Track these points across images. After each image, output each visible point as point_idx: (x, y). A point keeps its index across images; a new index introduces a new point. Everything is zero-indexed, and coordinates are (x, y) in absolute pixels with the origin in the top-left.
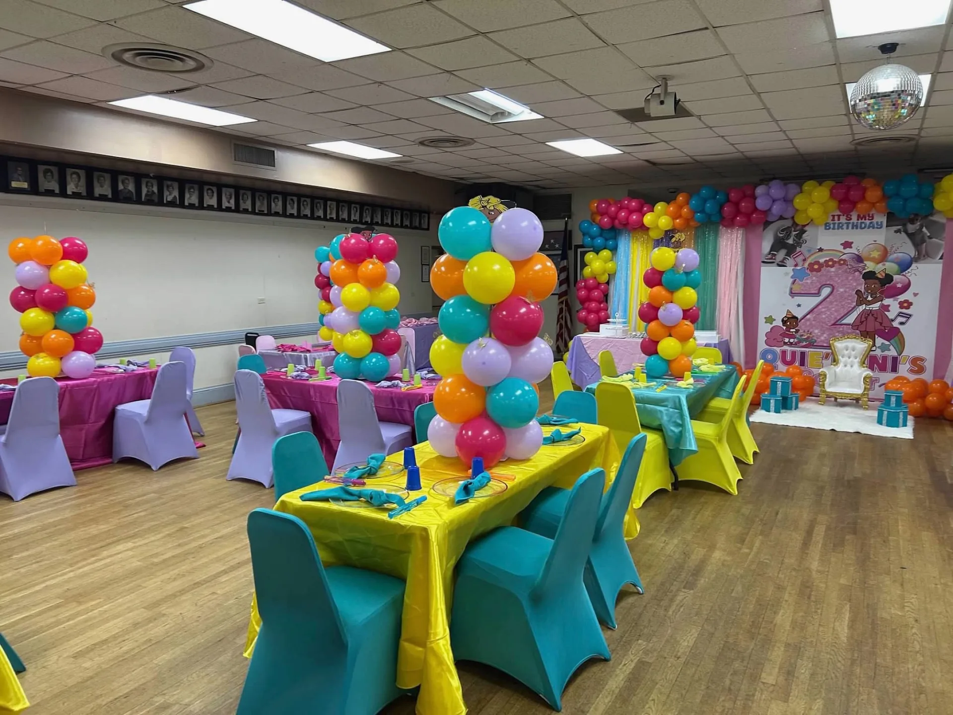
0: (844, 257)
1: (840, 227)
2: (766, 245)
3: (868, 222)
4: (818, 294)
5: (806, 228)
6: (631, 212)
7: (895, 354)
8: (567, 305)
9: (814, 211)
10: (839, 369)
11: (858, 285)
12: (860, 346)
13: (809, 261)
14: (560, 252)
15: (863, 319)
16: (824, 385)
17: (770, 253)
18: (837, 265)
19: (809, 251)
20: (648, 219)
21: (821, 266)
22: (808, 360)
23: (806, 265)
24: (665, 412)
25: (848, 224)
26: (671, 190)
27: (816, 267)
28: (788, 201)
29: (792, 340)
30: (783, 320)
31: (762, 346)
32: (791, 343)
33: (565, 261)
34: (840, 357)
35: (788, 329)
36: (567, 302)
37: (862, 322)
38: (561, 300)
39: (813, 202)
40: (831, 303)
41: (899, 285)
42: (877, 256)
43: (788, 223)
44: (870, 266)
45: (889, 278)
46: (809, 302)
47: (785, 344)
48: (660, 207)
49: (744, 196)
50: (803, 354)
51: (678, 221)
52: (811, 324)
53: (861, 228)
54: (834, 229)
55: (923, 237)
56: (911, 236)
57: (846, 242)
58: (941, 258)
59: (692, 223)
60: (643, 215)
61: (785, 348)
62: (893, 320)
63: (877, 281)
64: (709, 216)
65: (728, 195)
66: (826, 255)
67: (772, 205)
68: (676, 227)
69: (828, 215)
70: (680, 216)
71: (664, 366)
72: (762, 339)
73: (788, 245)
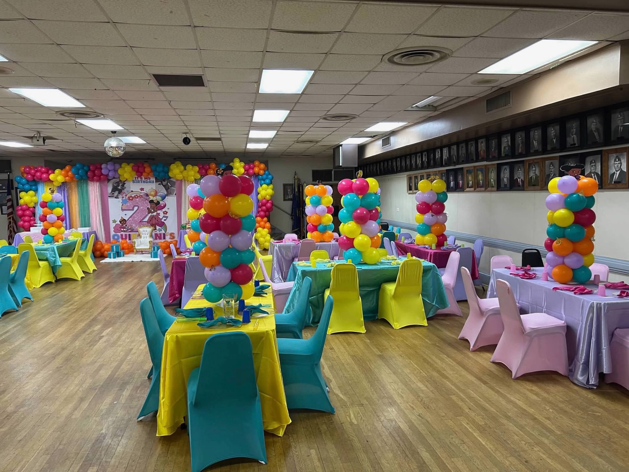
0: (141, 194)
1: (139, 182)
2: (110, 189)
3: (149, 180)
4: (133, 210)
5: (125, 182)
6: (42, 173)
7: (164, 232)
8: (13, 219)
9: (126, 176)
10: (142, 239)
11: (148, 205)
12: (149, 229)
14: (6, 191)
15: (151, 219)
16: (135, 246)
17: (111, 193)
18: (139, 197)
19: (128, 192)
20: (52, 177)
21: (133, 198)
22: (132, 237)
23: (127, 198)
24: (48, 253)
25: (141, 181)
26: (69, 161)
27: (131, 198)
28: (116, 171)
29: (124, 230)
30: (120, 221)
31: (112, 233)
32: (124, 231)
33: (10, 196)
34: (142, 235)
35: (123, 224)
36: (13, 218)
37: (150, 220)
38: (9, 217)
39: (126, 172)
40: (138, 213)
41: (162, 205)
42: (153, 194)
43: (118, 180)
44: (151, 198)
45: (158, 203)
46: (130, 213)
47: (122, 231)
48: (57, 171)
49: (97, 168)
50: (130, 235)
51: (67, 178)
52: (131, 222)
53: (146, 183)
54: (136, 183)
55: (168, 187)
56: (164, 186)
57: (141, 188)
58: (175, 195)
59: (74, 179)
60: (49, 175)
61: (122, 233)
62: (162, 219)
63: (154, 204)
64: (82, 176)
65: (89, 167)
66: (134, 194)
67: (109, 173)
68: (67, 181)
69: (133, 177)
70: (68, 176)
71: (51, 239)
72: (112, 230)
73: (119, 189)
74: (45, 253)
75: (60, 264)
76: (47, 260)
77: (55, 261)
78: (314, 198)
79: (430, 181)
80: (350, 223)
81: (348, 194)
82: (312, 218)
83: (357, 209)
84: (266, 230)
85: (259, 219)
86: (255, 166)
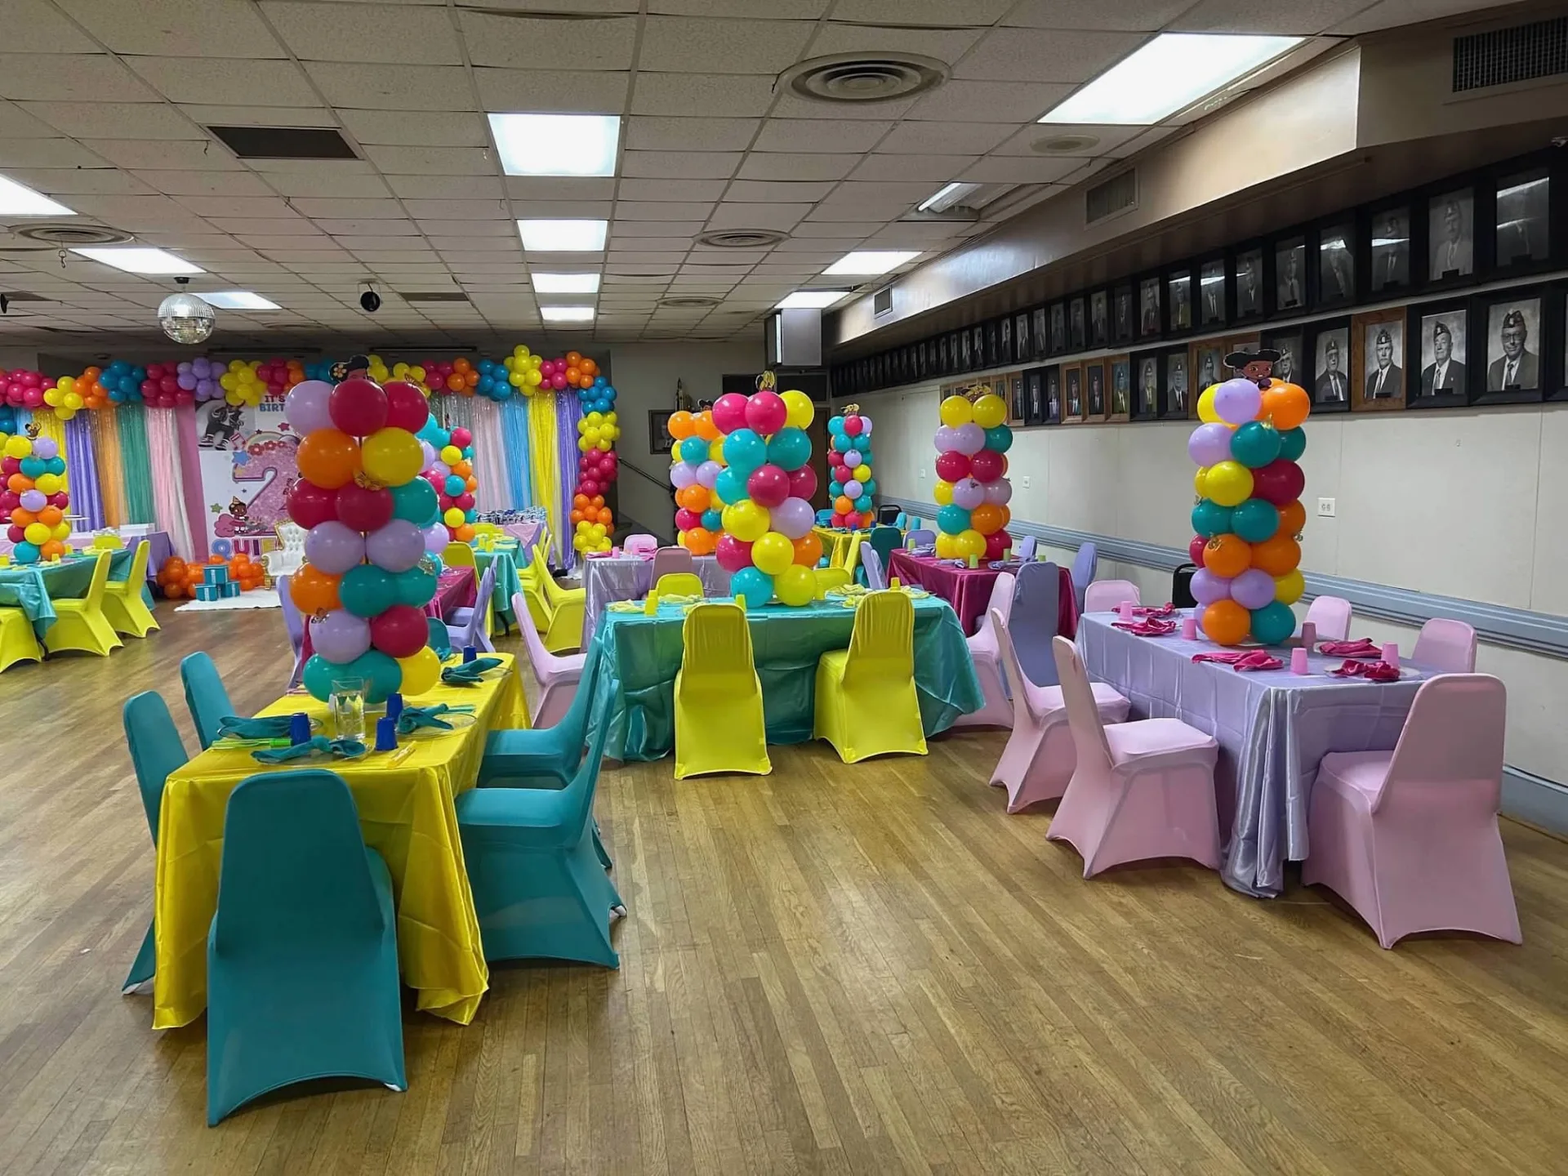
0: (282, 439)
1: (275, 408)
2: (201, 428)
4: (262, 478)
5: (241, 409)
6: (26, 387)
9: (243, 393)
10: (286, 553)
13: (249, 444)
16: (267, 570)
17: (206, 436)
18: (277, 447)
19: (248, 433)
20: (49, 396)
21: (261, 448)
22: (261, 548)
23: (246, 448)
24: (21, 588)
25: (282, 406)
27: (257, 450)
28: (215, 381)
29: (242, 529)
30: (230, 508)
31: (212, 537)
32: (243, 532)
34: (285, 542)
35: (237, 516)
39: (241, 383)
40: (277, 487)
43: (221, 404)
46: (255, 487)
47: (236, 533)
48: (63, 382)
49: (165, 373)
50: (256, 542)
51: (89, 399)
54: (269, 410)
57: (283, 424)
59: (108, 402)
60: (43, 392)
61: (237, 537)
64: (127, 395)
65: (145, 371)
66: (265, 438)
67: (197, 385)
68: (90, 407)
69: (260, 398)
70: (91, 394)
71: (34, 552)
72: (211, 530)
73: (224, 426)
74: (12, 588)
75: (52, 615)
76: (18, 605)
77: (39, 609)
78: (691, 444)
79: (968, 398)
80: (742, 505)
81: (737, 431)
82: (687, 495)
83: (759, 469)
84: (601, 528)
85: (582, 498)
86: (569, 366)
